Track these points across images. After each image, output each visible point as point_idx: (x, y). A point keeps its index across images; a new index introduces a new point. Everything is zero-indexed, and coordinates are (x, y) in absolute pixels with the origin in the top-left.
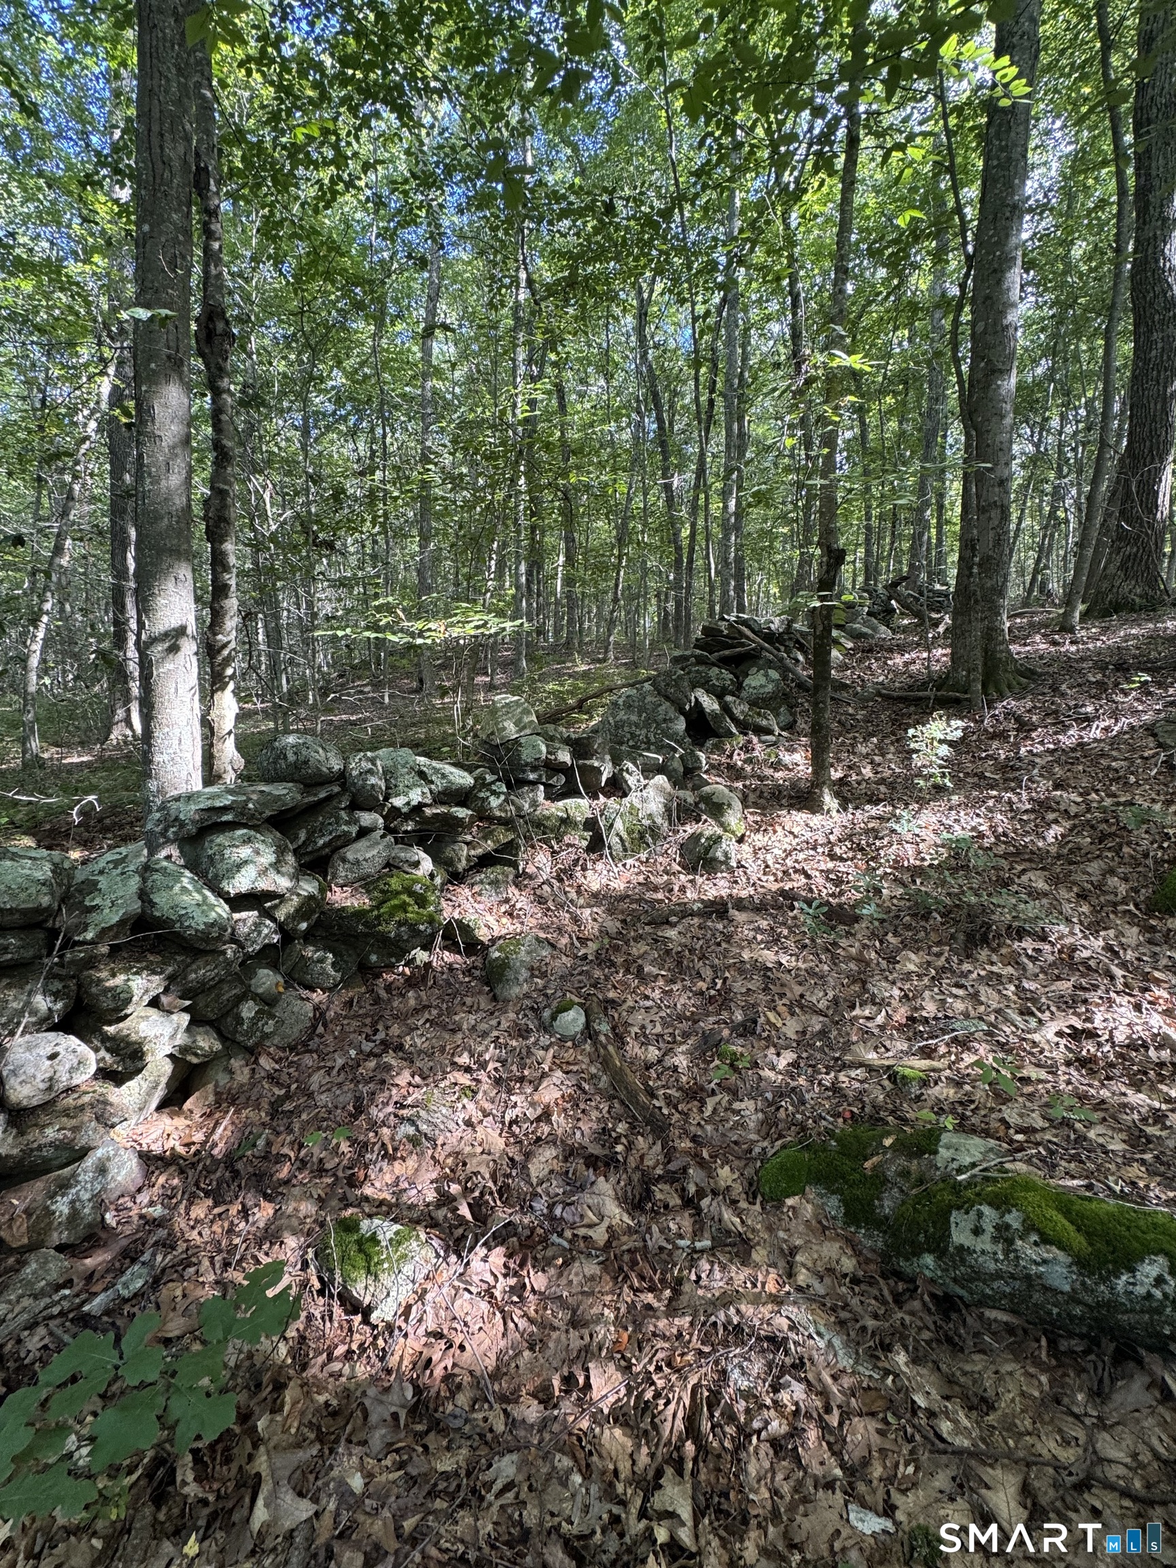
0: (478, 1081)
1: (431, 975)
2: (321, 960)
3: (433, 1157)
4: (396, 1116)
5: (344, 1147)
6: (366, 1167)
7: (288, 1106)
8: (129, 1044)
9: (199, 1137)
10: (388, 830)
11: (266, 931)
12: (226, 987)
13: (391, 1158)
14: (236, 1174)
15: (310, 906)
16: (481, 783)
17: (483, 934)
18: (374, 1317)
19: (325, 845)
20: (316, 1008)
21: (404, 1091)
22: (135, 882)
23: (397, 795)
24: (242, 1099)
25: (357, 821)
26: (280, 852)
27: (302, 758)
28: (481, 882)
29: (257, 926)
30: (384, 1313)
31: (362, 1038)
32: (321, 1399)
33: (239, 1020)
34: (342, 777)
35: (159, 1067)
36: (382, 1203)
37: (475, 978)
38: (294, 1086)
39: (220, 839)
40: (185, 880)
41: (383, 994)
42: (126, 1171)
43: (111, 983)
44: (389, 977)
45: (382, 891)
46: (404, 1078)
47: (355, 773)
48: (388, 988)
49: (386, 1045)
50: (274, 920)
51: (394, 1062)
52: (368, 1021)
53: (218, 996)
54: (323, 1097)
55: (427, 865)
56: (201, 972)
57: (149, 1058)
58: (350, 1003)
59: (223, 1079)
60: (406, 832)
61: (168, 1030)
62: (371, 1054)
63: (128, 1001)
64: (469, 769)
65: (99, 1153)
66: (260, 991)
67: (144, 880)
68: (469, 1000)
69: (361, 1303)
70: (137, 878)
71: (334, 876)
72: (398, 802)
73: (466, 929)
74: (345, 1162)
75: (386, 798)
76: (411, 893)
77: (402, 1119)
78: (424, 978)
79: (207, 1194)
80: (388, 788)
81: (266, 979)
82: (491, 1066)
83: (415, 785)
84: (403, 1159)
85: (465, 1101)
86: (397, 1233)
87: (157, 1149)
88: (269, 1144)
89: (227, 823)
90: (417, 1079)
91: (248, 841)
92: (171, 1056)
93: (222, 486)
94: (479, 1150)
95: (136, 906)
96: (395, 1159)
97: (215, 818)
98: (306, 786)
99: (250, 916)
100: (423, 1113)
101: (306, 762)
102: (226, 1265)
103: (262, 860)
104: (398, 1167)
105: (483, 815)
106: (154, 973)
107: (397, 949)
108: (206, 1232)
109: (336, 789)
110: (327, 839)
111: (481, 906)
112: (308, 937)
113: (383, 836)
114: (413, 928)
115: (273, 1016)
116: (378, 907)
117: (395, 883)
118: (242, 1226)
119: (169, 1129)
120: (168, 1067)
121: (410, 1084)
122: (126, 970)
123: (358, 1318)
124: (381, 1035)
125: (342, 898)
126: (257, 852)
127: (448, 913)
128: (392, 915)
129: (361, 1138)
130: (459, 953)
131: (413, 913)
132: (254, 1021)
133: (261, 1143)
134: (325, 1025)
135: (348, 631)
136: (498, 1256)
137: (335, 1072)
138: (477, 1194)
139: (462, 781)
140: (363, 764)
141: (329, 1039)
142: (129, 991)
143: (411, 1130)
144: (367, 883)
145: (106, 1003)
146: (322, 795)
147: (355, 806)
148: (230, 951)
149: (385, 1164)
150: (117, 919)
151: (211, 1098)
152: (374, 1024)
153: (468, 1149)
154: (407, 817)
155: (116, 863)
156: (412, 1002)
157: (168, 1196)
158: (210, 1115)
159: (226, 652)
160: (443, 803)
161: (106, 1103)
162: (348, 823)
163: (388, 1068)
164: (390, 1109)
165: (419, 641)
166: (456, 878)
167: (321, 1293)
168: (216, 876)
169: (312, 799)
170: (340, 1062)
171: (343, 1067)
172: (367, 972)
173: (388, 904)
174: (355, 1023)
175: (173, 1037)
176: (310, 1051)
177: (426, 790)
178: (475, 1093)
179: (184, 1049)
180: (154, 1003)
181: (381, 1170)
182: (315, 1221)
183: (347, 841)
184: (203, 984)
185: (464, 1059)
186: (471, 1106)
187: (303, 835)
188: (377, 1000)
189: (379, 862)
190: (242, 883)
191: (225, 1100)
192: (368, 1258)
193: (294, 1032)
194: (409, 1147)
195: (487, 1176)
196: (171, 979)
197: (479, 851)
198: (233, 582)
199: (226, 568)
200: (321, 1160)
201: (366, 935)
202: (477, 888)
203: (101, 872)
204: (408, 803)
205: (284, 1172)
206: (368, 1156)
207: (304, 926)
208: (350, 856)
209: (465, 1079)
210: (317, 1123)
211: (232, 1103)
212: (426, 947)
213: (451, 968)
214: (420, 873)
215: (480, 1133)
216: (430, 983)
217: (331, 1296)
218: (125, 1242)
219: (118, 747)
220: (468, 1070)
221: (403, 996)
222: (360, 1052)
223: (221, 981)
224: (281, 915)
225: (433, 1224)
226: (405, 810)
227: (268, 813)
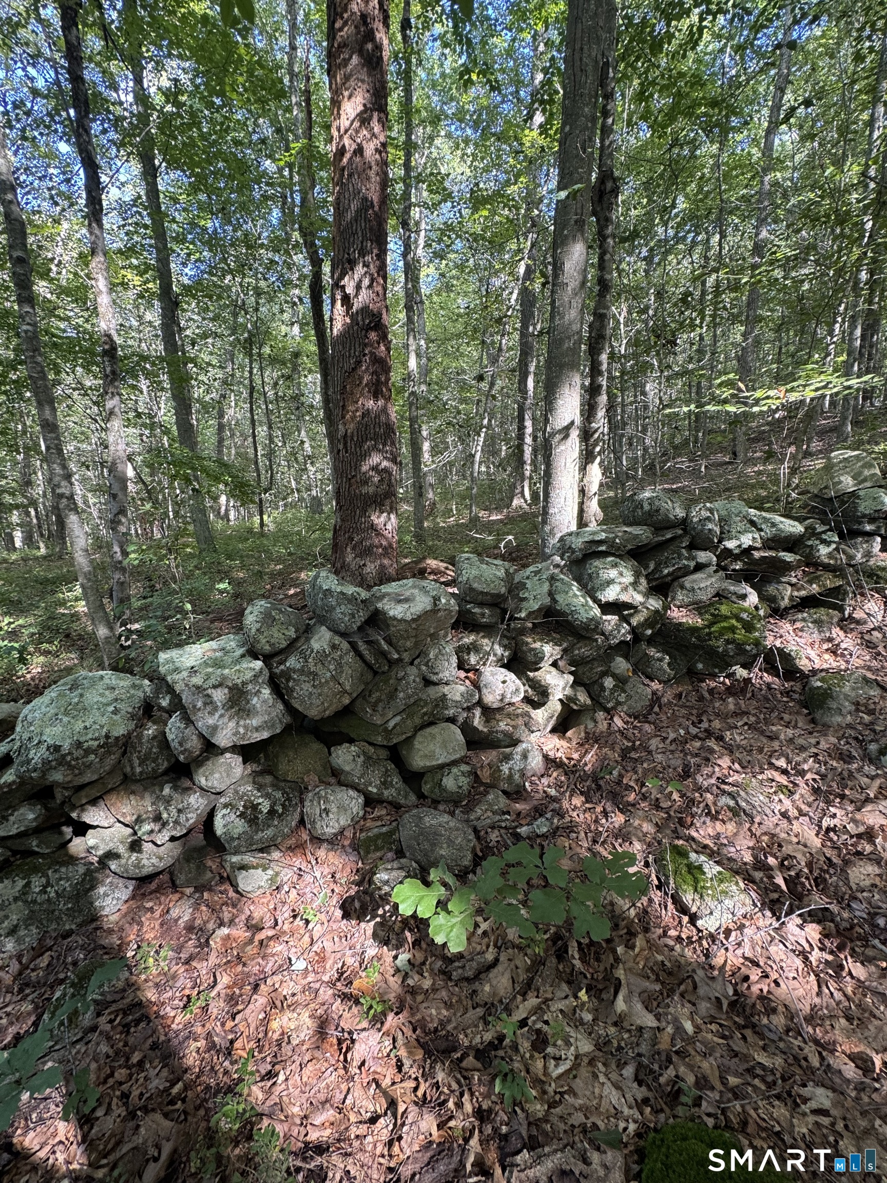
0: (796, 785)
1: (750, 689)
2: (661, 660)
3: (750, 830)
4: (718, 788)
5: (676, 796)
6: (693, 816)
7: (634, 755)
8: (541, 686)
9: (576, 756)
10: (720, 568)
11: (623, 631)
12: (596, 664)
13: (714, 818)
14: (599, 787)
15: (657, 618)
16: (811, 532)
17: (803, 664)
18: (700, 923)
19: (669, 574)
20: (654, 693)
21: (726, 772)
22: (546, 586)
23: (730, 539)
24: (602, 741)
25: (694, 558)
26: (637, 575)
27: (654, 508)
28: (804, 620)
29: (618, 626)
30: (708, 924)
31: (688, 723)
32: (660, 958)
33: (603, 689)
34: (684, 523)
35: (554, 706)
36: (705, 847)
37: (793, 700)
38: (638, 743)
39: (597, 563)
40: (575, 588)
41: (706, 695)
42: (536, 762)
43: (533, 646)
44: (713, 684)
45: (712, 615)
46: (725, 762)
47: (695, 520)
48: (711, 691)
49: (709, 733)
50: (629, 624)
51: (715, 747)
52: (695, 712)
53: (592, 669)
54: (659, 756)
55: (753, 598)
56: (583, 651)
57: (551, 698)
58: (679, 696)
59: (591, 725)
60: (734, 570)
61: (562, 683)
62: (696, 737)
63: (542, 659)
64: (800, 520)
65: (524, 745)
66: (617, 672)
67: (551, 586)
68: (787, 717)
69: (689, 909)
70: (548, 584)
71: (673, 599)
72: (731, 544)
73: (786, 657)
74: (676, 807)
75: (720, 541)
76: (739, 619)
77: (724, 792)
78: (743, 691)
79: (582, 793)
80: (722, 533)
81: (621, 665)
82: (809, 776)
83: (746, 531)
84: (724, 822)
85: (782, 796)
86: (719, 872)
87: (551, 754)
88: (621, 776)
89: (602, 552)
90: (737, 766)
91: (615, 565)
92: (560, 700)
93: (602, 311)
94: (795, 840)
95: (547, 600)
96: (717, 819)
97: (594, 548)
98: (656, 529)
99: (613, 619)
100: (742, 793)
101: (658, 511)
102: (595, 841)
103: (624, 580)
104: (719, 826)
105: (811, 563)
106: (556, 644)
107: (722, 662)
108: (581, 816)
109: (680, 532)
110: (671, 569)
111: (803, 641)
112: (651, 641)
113: (715, 572)
114: (740, 648)
115: (625, 692)
116: (709, 626)
117: (724, 609)
118: (604, 821)
119: (558, 746)
120: (559, 707)
121: (730, 768)
122: (541, 640)
123: (686, 919)
124: (705, 725)
125: (678, 615)
126: (621, 574)
127: (770, 641)
128: (721, 634)
129: (689, 794)
130: (778, 676)
131: (740, 635)
132: (613, 691)
133: (615, 773)
134: (660, 707)
135: (693, 407)
136: (813, 931)
137: (668, 741)
138: (793, 873)
139: (792, 530)
140: (703, 512)
141: (664, 718)
142: (543, 652)
143: (732, 803)
144: (699, 608)
145: (530, 658)
146: (669, 536)
147: (692, 547)
148: (600, 639)
149: (708, 820)
150: (537, 607)
151: (583, 734)
152: (699, 716)
153: (783, 835)
154: (737, 557)
155: (536, 573)
156: (731, 707)
157: (558, 786)
158: (582, 745)
159: (596, 436)
160: (770, 549)
161: (530, 717)
162: (688, 559)
163: (712, 751)
164: (713, 781)
165: (756, 409)
166: (778, 613)
167: (659, 887)
168: (593, 588)
169: (660, 538)
170: (672, 736)
171: (674, 740)
172: (694, 676)
173: (719, 625)
174: (684, 711)
175: (564, 689)
176: (649, 723)
177: (757, 536)
178: (791, 793)
179: (568, 698)
180: (555, 664)
181: (704, 823)
182: (654, 838)
183: (686, 572)
184: (583, 659)
185: (782, 763)
186: (787, 803)
187: (652, 566)
188: (701, 699)
189: (711, 592)
190: (611, 594)
191: (591, 739)
192: (696, 881)
193: (639, 706)
194: (730, 814)
195: (803, 864)
196: (565, 651)
197: (803, 593)
198: (604, 383)
199: (600, 373)
200: (657, 799)
201: (696, 647)
202: (799, 625)
203: (528, 578)
204: (739, 546)
205: (632, 797)
206: (695, 809)
207: (649, 632)
208: (688, 585)
209: (783, 780)
210: (656, 773)
211: (596, 741)
212: (747, 666)
213: (768, 685)
214: (746, 604)
215: (796, 827)
216: (748, 695)
217: (666, 894)
218: (536, 803)
219: (516, 510)
220: (784, 772)
221: (724, 700)
222: (688, 733)
223: (593, 659)
224: (634, 621)
225: (749, 879)
226: (737, 551)
227: (629, 547)
